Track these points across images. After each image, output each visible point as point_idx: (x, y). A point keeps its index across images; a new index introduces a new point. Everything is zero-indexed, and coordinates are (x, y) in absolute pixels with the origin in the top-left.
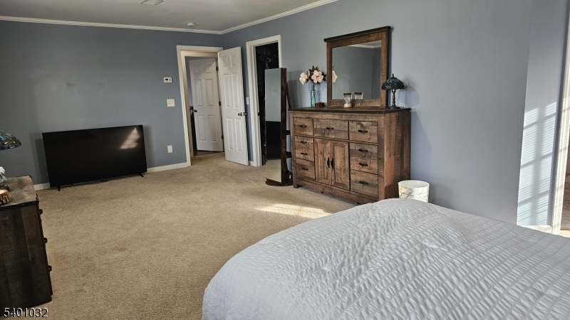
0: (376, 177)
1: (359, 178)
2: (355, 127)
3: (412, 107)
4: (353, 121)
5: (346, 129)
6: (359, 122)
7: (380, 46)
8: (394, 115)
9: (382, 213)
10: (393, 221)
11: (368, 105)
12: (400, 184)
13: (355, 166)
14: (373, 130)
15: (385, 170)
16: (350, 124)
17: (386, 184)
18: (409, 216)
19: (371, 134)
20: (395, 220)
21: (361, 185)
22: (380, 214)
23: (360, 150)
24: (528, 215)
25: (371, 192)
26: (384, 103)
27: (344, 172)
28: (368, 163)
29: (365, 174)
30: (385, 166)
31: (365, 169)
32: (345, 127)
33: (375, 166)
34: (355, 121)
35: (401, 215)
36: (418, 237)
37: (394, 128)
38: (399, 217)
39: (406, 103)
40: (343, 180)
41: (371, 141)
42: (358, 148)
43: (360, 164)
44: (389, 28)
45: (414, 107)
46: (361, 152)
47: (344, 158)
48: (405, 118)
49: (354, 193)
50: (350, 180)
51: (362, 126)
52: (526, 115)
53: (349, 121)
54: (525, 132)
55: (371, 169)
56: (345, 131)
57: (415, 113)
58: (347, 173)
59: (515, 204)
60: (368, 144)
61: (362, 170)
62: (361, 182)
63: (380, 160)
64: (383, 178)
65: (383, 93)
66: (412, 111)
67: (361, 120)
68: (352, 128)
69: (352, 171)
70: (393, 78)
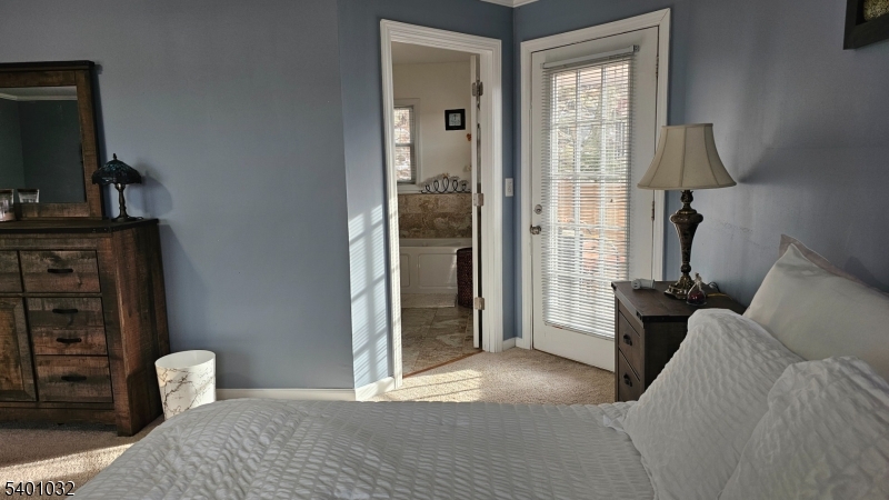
0: (103, 363)
1: (60, 370)
2: (38, 264)
3: (160, 217)
4: (30, 251)
5: (14, 269)
6: (47, 253)
7: (75, 98)
8: (129, 234)
9: (202, 451)
10: (239, 466)
11: (57, 214)
12: (160, 364)
13: (46, 346)
14: (89, 265)
15: (124, 343)
16: (24, 257)
17: (128, 372)
18: (264, 439)
19: (81, 276)
20: (241, 460)
21: (66, 384)
22: (199, 455)
23: (55, 311)
24: (366, 369)
25: (95, 394)
26: (97, 210)
27: (18, 362)
28: (81, 333)
29: (75, 361)
30: (124, 336)
31: (74, 350)
32: (10, 264)
33: (98, 339)
34: (37, 250)
35: (247, 442)
36: (321, 486)
37: (132, 259)
38: (244, 449)
39: (146, 209)
40: (15, 381)
41: (84, 288)
42: (49, 307)
43: (59, 340)
44: (91, 64)
45: (165, 216)
46: (59, 316)
47: (14, 334)
48: (149, 237)
49: (49, 405)
50: (35, 377)
51: (57, 259)
52: (351, 224)
53: (18, 251)
54: (351, 249)
55: (90, 346)
56: (12, 274)
57: (168, 227)
58: (26, 365)
59: (350, 358)
60: (78, 296)
61: (67, 352)
62: (66, 378)
63: (111, 326)
64: (121, 359)
65: (94, 191)
66: (161, 224)
67: (52, 247)
68: (31, 265)
69: (39, 359)
70: (116, 161)
